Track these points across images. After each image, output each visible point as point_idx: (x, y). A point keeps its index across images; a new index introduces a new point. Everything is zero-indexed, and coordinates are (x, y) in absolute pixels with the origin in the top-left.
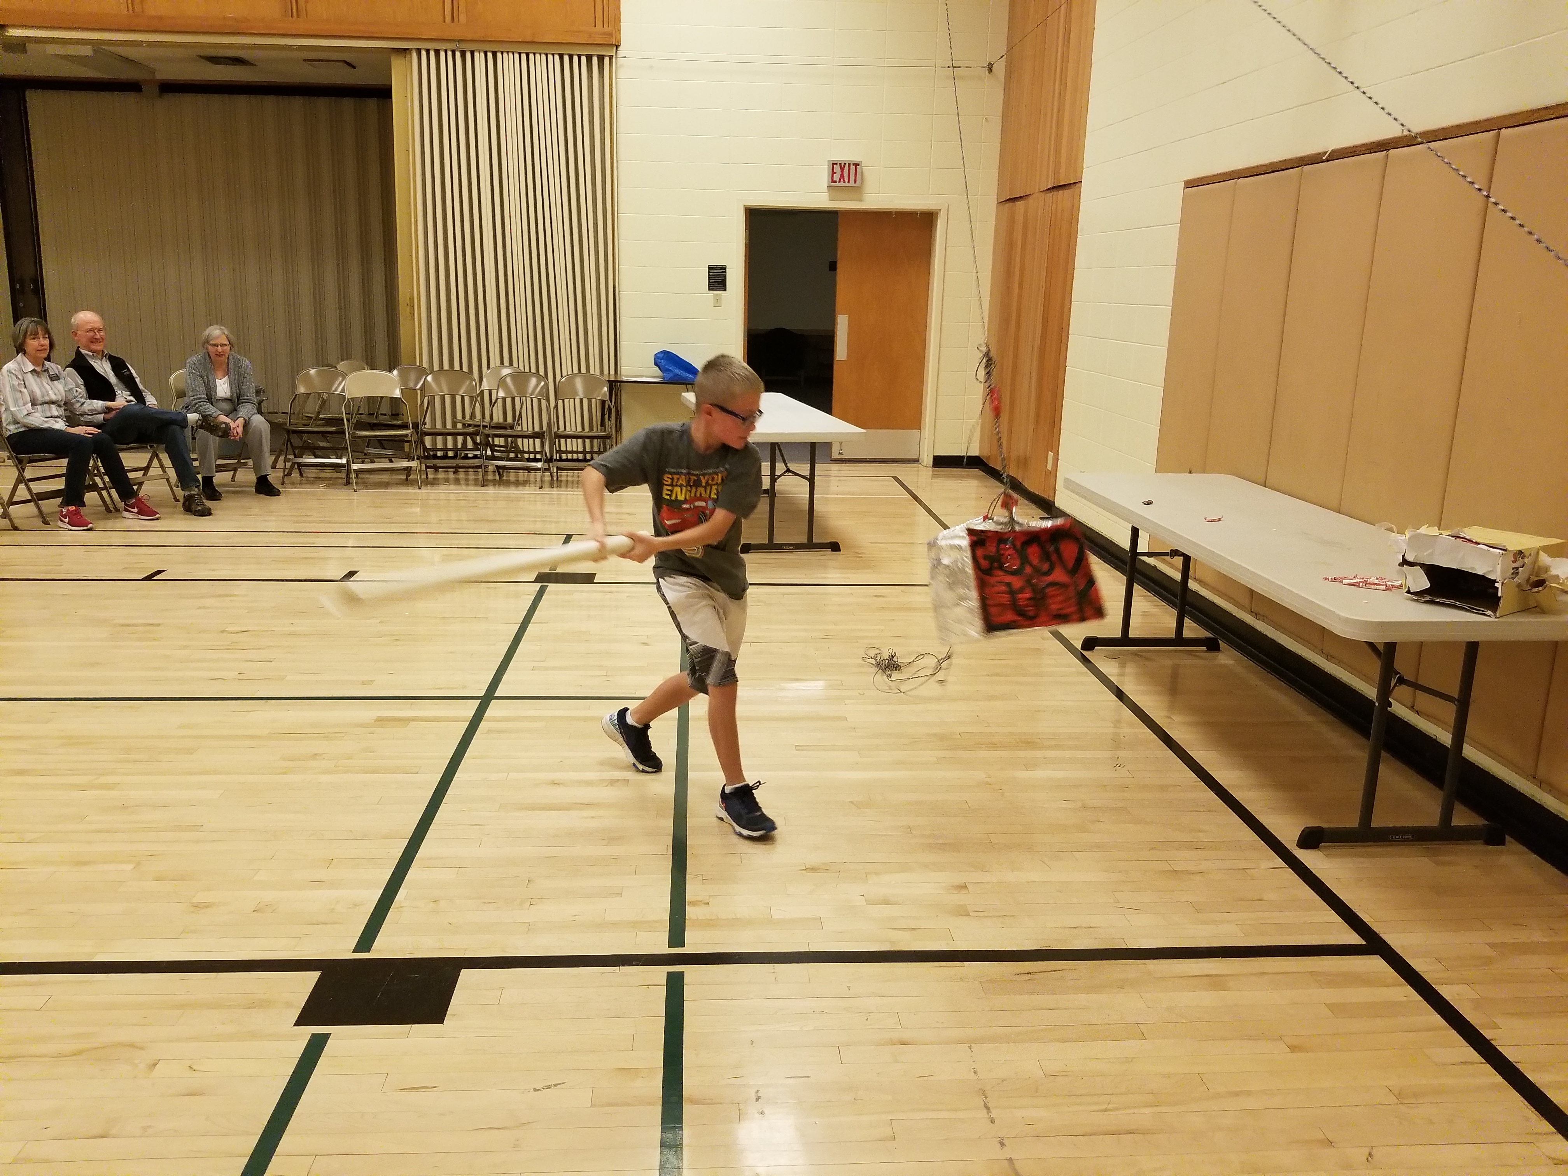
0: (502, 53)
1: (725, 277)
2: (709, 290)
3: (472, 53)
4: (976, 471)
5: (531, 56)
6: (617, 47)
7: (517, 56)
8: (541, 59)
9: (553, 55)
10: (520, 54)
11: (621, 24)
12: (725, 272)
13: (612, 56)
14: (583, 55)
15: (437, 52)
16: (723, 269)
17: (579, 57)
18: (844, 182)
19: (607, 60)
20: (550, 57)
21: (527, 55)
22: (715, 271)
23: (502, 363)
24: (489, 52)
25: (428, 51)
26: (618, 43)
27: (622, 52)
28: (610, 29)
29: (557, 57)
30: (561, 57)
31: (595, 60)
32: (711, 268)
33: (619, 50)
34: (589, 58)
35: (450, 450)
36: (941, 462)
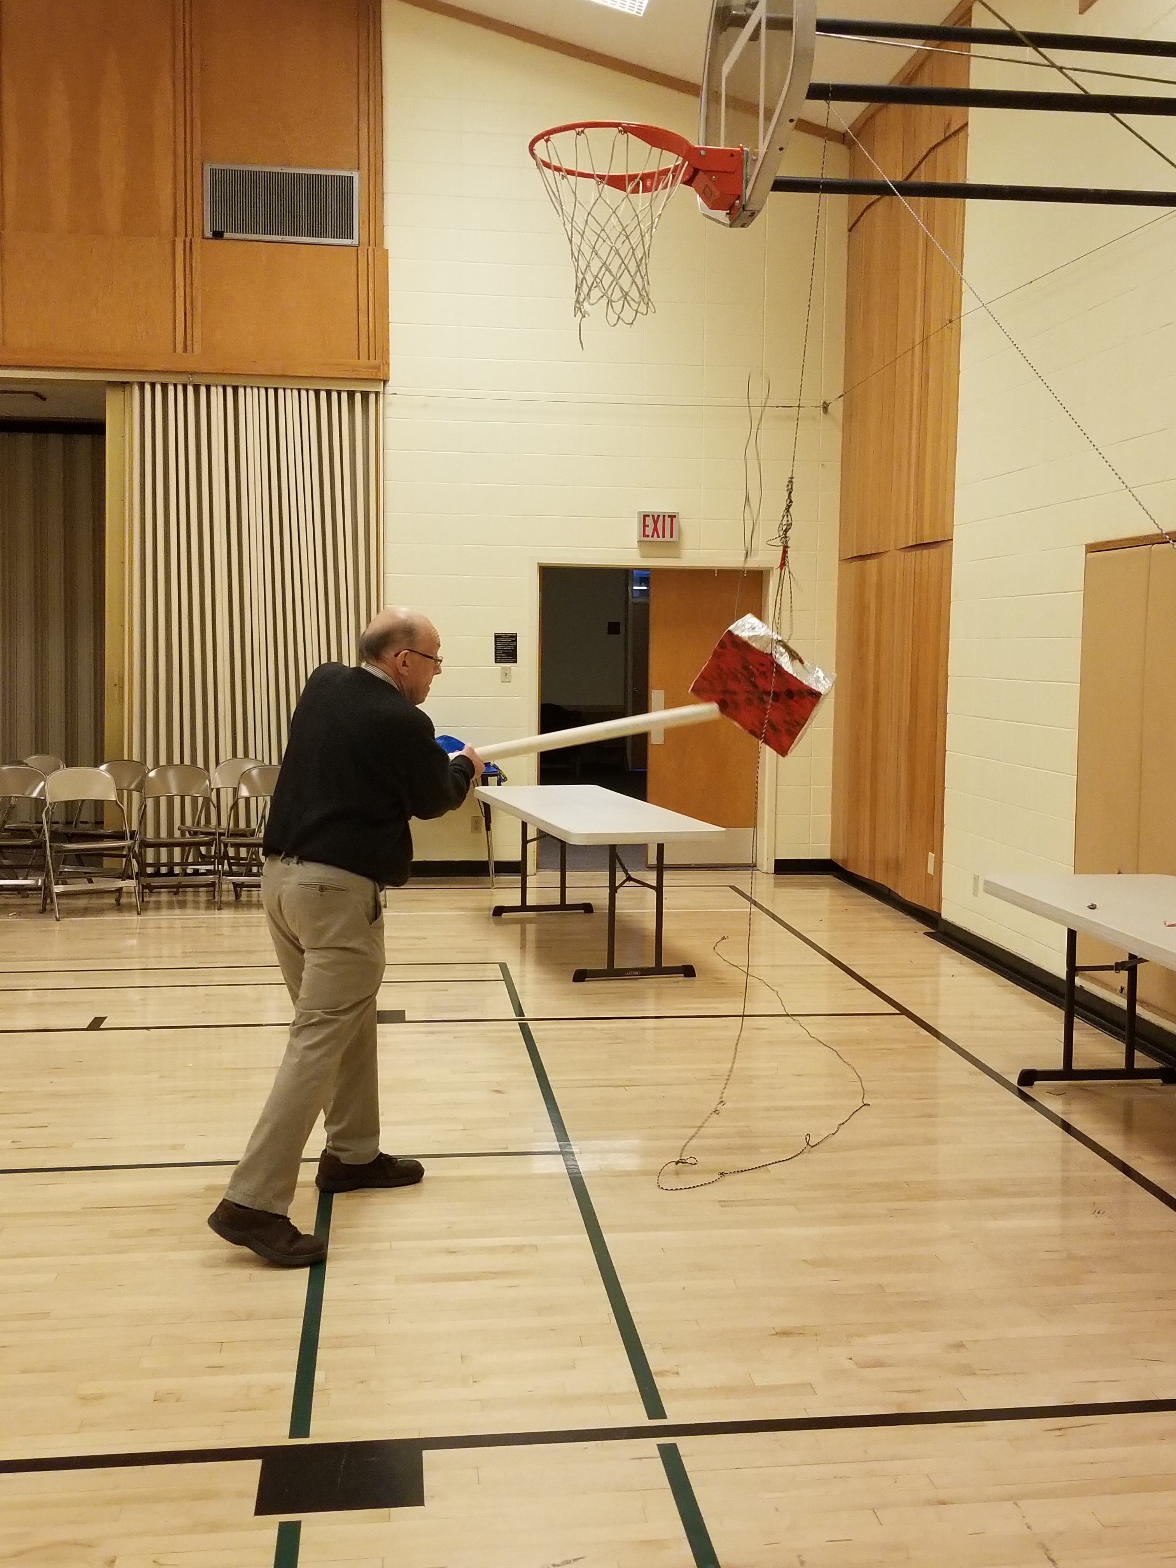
0: (245, 388)
1: (516, 647)
2: (496, 662)
3: (208, 388)
4: (830, 878)
5: (281, 392)
6: (385, 382)
7: (263, 391)
8: (292, 397)
9: (307, 390)
10: (266, 389)
11: (390, 356)
12: (516, 641)
13: (379, 392)
14: (344, 391)
15: (164, 386)
16: (513, 637)
17: (339, 393)
18: (658, 536)
19: (372, 397)
20: (303, 393)
21: (276, 390)
22: (503, 640)
23: (235, 754)
24: (229, 386)
25: (153, 385)
26: (386, 378)
27: (390, 388)
28: (378, 361)
29: (312, 394)
30: (317, 393)
31: (358, 397)
32: (497, 637)
33: (387, 385)
34: (351, 395)
35: (164, 865)
36: (784, 867)
